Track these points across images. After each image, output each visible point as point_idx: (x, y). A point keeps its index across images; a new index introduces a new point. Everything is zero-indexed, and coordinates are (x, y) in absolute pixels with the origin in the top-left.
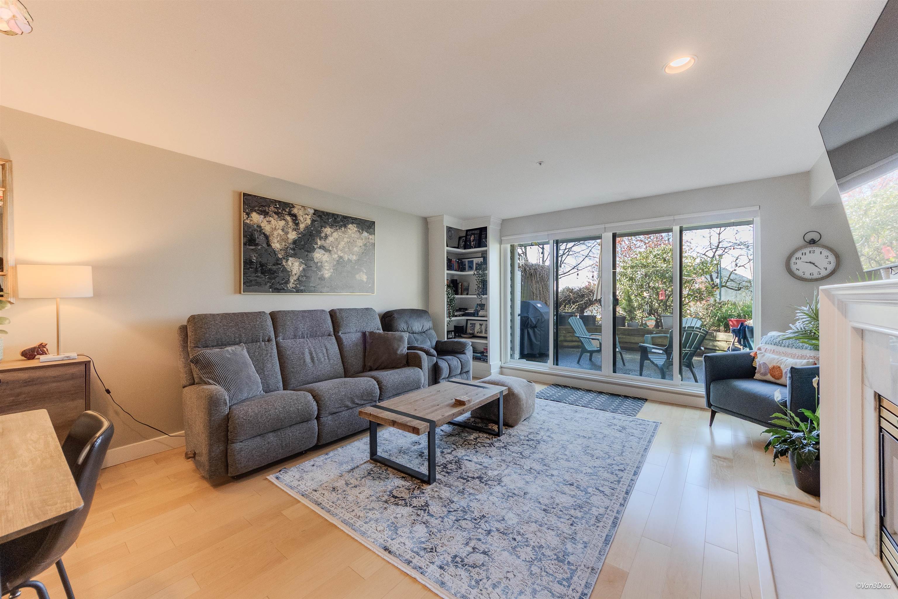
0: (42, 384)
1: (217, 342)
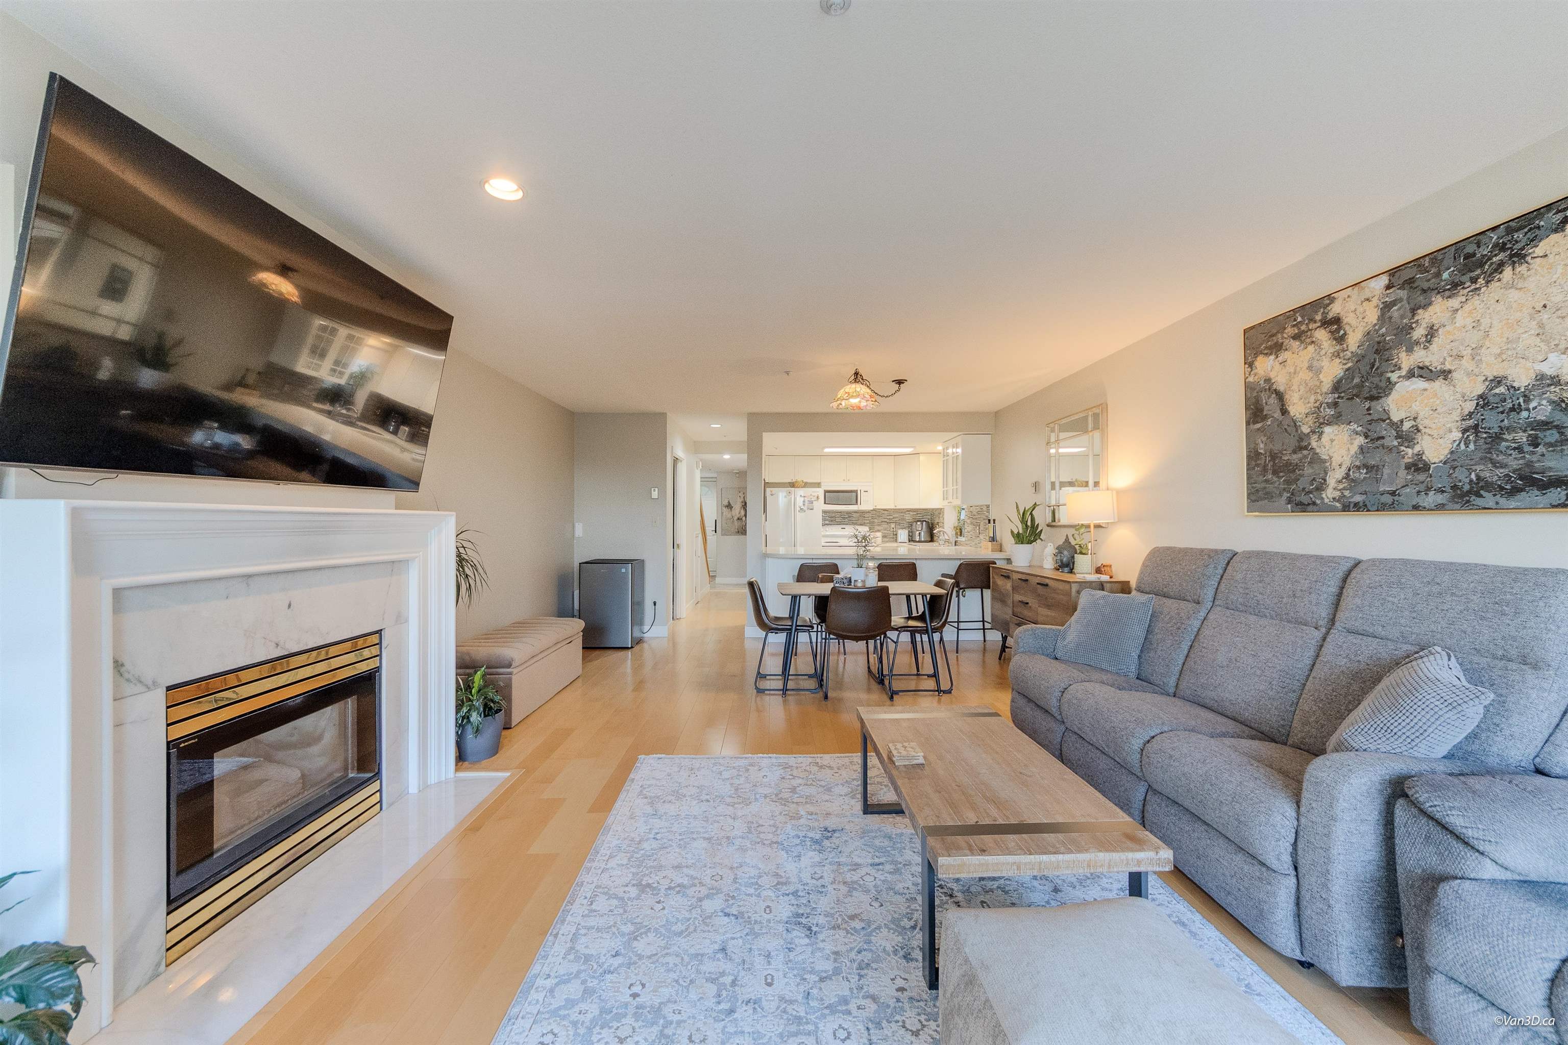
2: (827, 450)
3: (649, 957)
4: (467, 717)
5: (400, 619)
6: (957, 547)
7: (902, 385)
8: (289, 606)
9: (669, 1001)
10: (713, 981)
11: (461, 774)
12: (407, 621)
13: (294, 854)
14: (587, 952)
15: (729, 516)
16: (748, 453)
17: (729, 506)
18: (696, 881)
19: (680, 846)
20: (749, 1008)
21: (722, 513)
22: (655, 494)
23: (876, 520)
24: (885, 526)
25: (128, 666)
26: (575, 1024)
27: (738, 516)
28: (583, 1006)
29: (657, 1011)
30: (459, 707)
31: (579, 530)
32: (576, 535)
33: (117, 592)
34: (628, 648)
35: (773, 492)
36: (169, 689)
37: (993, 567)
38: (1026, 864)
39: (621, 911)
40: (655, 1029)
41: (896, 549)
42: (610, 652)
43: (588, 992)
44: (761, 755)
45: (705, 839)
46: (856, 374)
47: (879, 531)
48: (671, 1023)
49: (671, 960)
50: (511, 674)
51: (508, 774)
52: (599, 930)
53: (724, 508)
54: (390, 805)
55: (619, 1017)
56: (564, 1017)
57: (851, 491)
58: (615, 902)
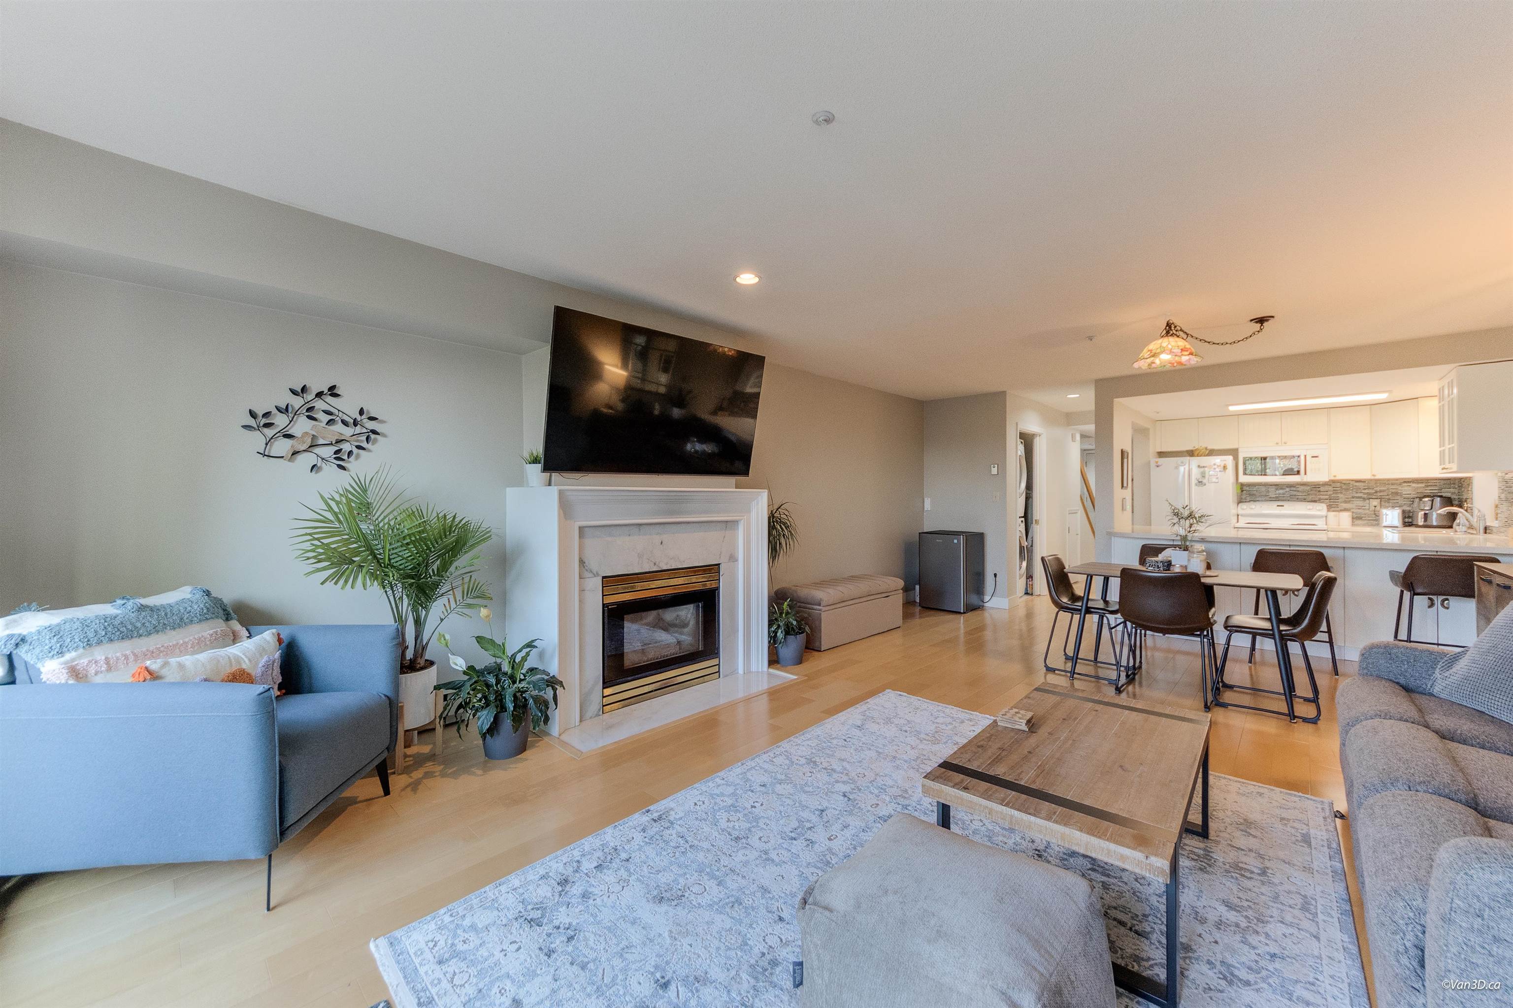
2: (1232, 408)
3: (778, 795)
4: (776, 632)
5: (733, 558)
6: (1487, 536)
7: (1265, 324)
8: (662, 543)
9: (767, 818)
10: (800, 821)
11: (771, 671)
12: (737, 560)
13: (665, 684)
14: (750, 778)
16: (1096, 423)
18: (845, 772)
19: (856, 750)
20: (805, 843)
22: (994, 471)
23: (1340, 495)
24: (1359, 502)
25: (587, 563)
26: (716, 803)
28: (726, 799)
29: (757, 819)
30: (770, 624)
31: (928, 505)
32: (926, 509)
33: (581, 529)
34: (960, 613)
35: (1159, 463)
36: (604, 577)
37: (1478, 566)
38: (997, 812)
39: (786, 767)
40: (749, 825)
41: (1379, 536)
42: (942, 613)
43: (734, 794)
44: (988, 716)
45: (877, 752)
46: (1169, 325)
47: (1345, 510)
48: (759, 827)
49: (788, 801)
50: (820, 610)
51: (795, 677)
52: (766, 771)
54: (725, 676)
55: (737, 811)
56: (713, 798)
58: (788, 762)
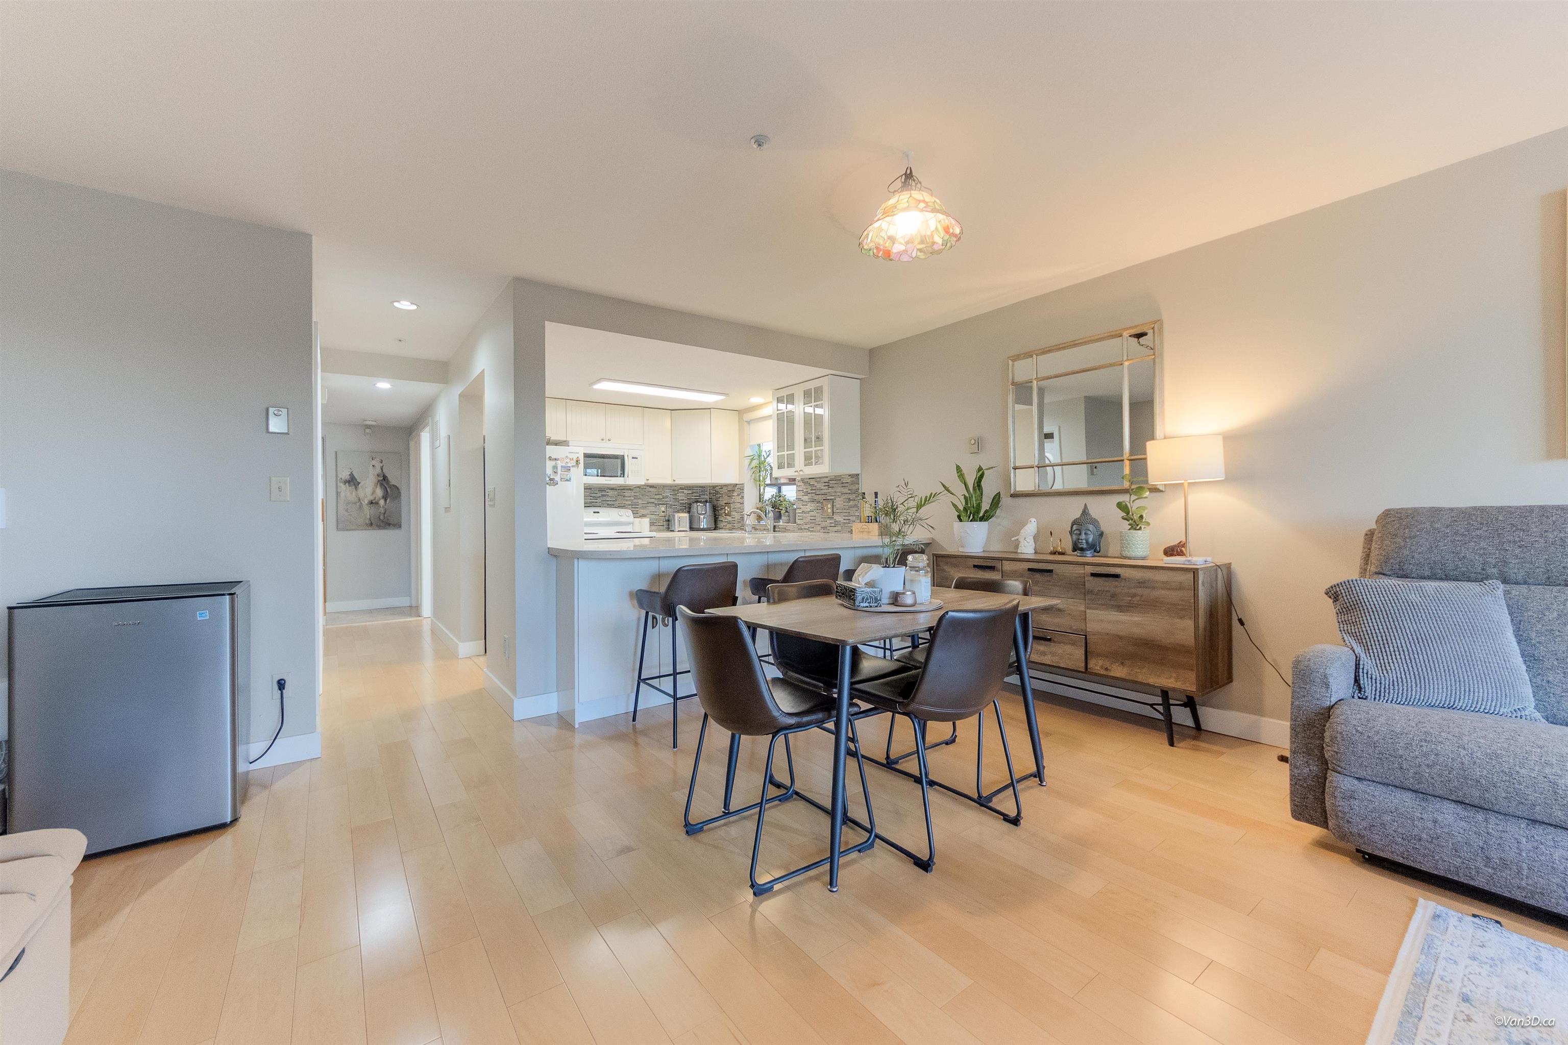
0: (1153, 588)
1: (1431, 568)
15: (352, 497)
17: (352, 481)
21: (338, 494)
22: (279, 425)
23: (640, 501)
24: (652, 509)
27: (371, 498)
47: (645, 515)
53: (342, 486)
57: (615, 457)
